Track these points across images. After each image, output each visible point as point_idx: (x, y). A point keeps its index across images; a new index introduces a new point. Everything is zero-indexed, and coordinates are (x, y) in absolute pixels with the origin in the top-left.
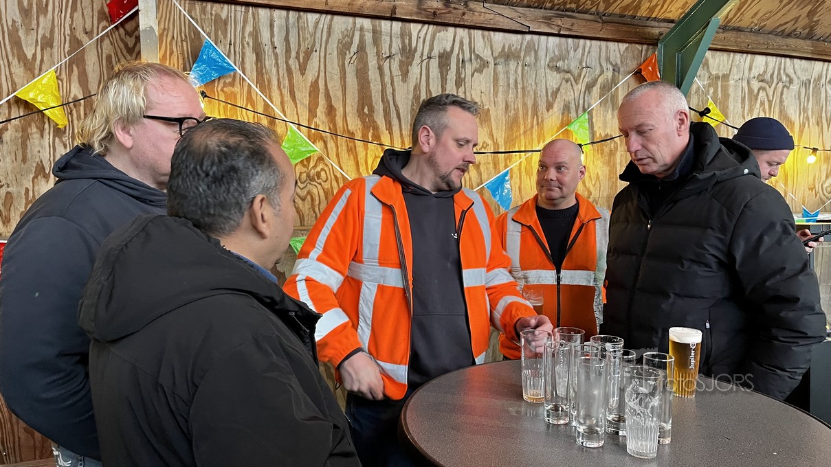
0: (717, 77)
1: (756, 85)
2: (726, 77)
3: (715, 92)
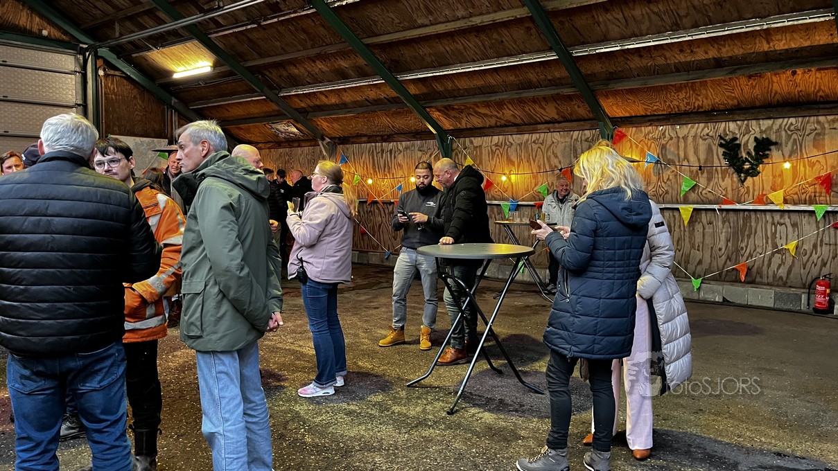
0: (477, 147)
1: (494, 148)
2: (480, 146)
3: (477, 153)
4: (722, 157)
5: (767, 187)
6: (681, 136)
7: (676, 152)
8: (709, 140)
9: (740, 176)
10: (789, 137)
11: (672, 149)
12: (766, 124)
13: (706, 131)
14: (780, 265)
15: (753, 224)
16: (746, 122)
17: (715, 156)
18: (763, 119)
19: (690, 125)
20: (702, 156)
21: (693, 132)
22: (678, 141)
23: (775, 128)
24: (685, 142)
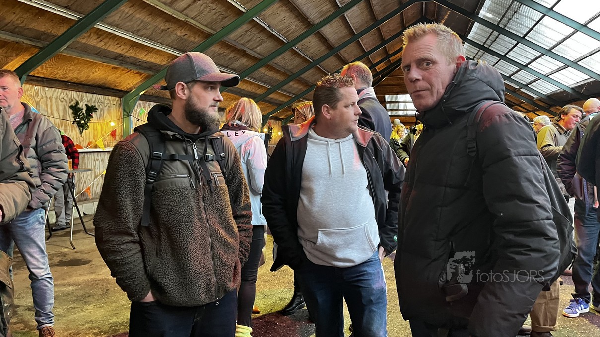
4: (71, 116)
5: (92, 137)
6: (48, 97)
7: (46, 109)
8: (64, 102)
9: (80, 130)
10: (99, 106)
11: (43, 106)
12: (90, 95)
13: (62, 95)
14: (97, 185)
15: (86, 161)
16: (81, 93)
17: (68, 115)
18: (89, 93)
19: (53, 89)
20: (61, 115)
21: (54, 96)
22: (47, 100)
23: (94, 99)
24: (51, 101)
